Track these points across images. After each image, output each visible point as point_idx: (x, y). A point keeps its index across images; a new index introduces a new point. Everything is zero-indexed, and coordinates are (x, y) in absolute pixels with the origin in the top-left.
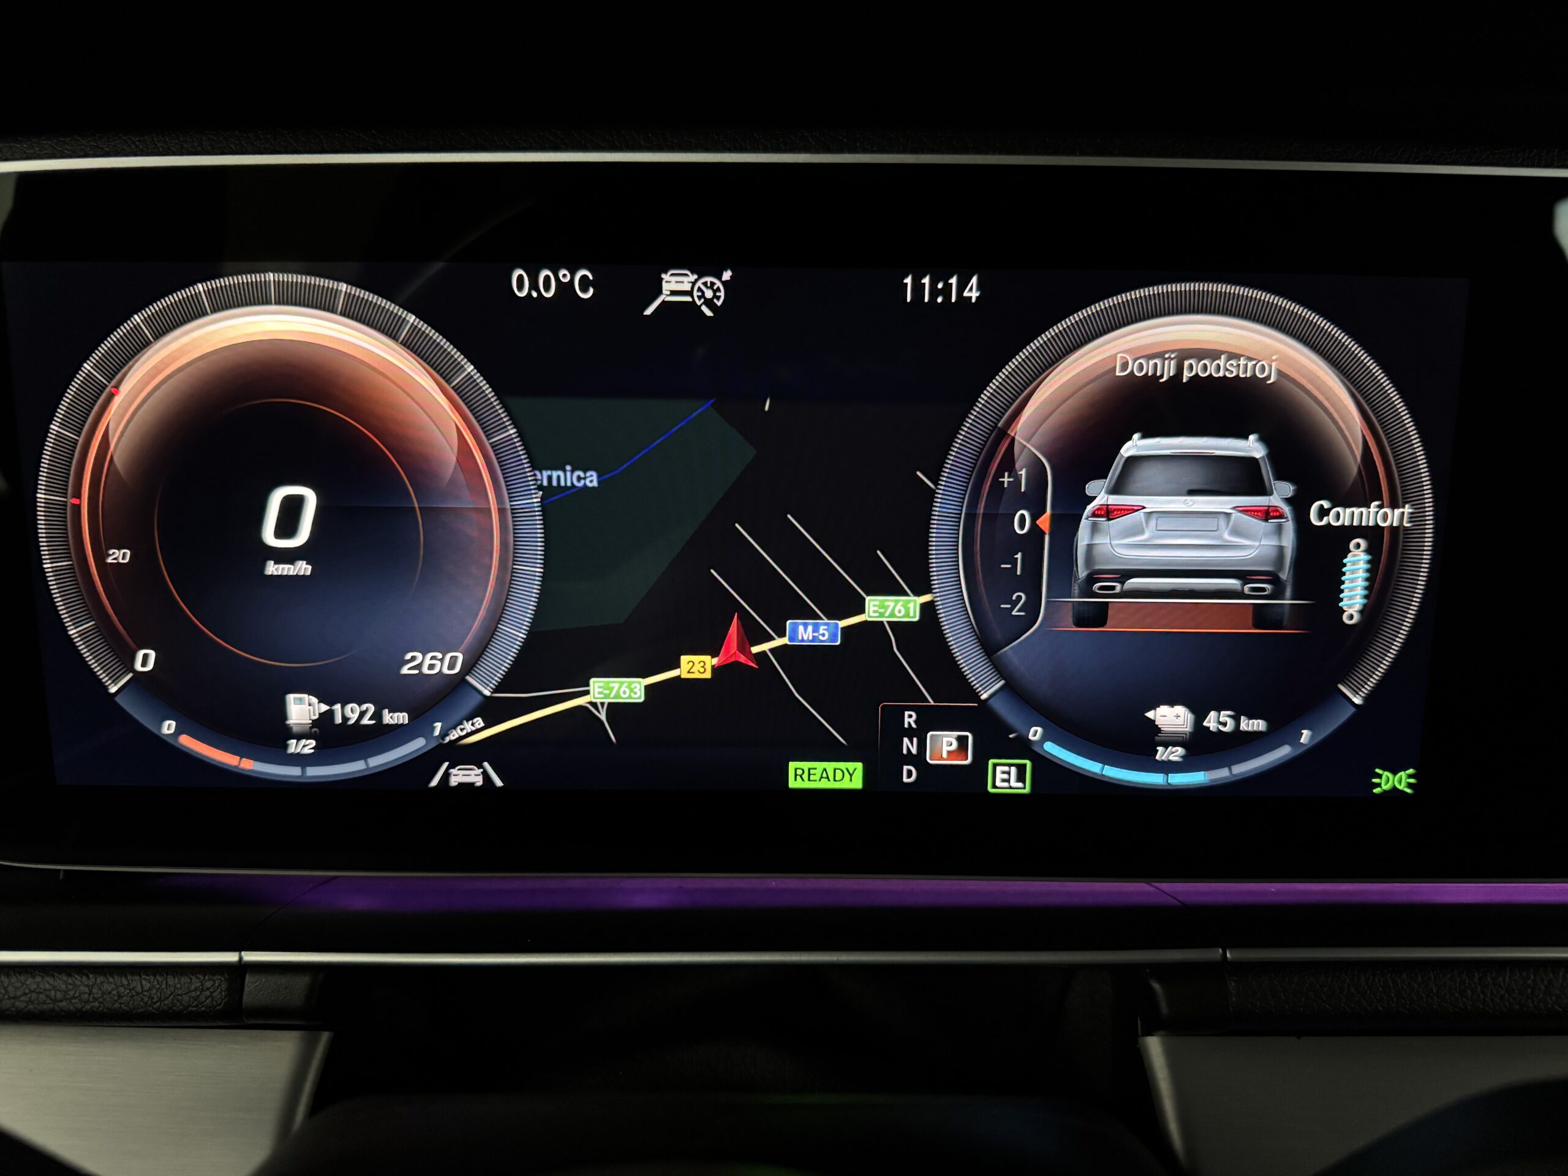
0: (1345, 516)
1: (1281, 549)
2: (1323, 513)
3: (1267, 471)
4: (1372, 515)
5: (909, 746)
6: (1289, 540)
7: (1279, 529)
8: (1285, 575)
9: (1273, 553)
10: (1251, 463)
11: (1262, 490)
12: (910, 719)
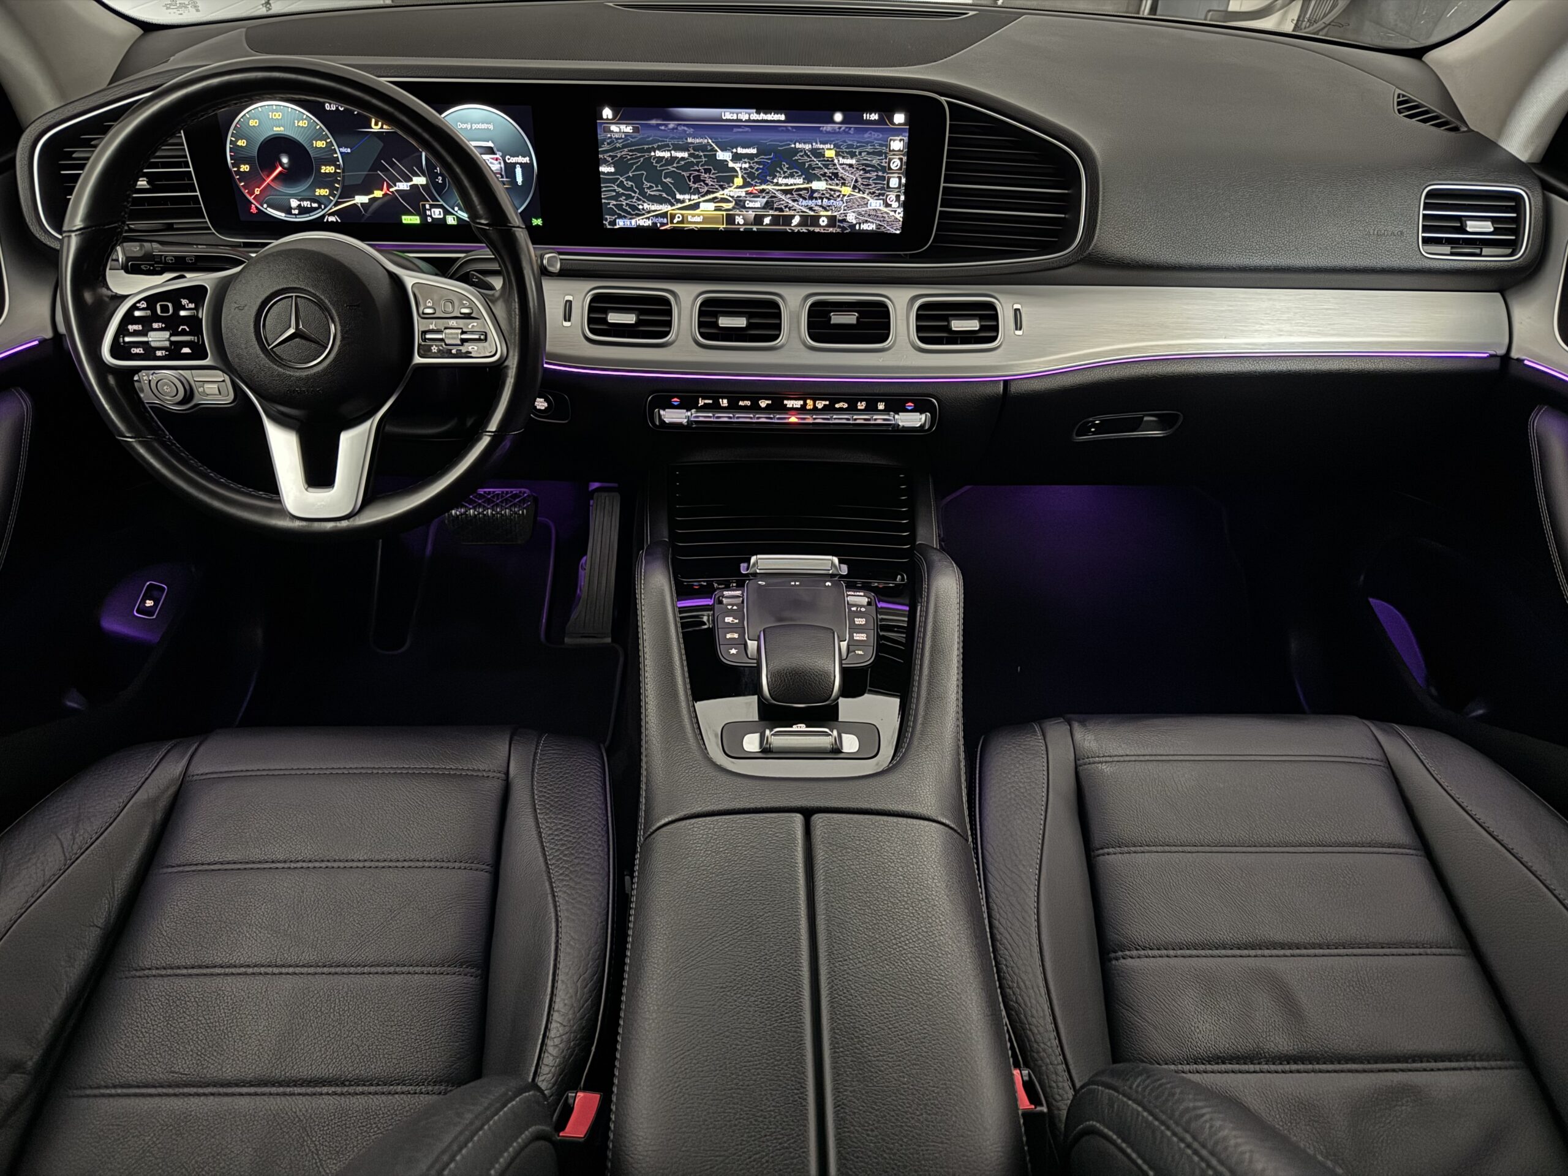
0: (513, 160)
1: (501, 168)
2: (509, 159)
3: (495, 150)
4: (520, 159)
5: (428, 213)
6: (503, 165)
7: (500, 163)
8: (503, 173)
9: (499, 168)
10: (491, 148)
11: (494, 153)
12: (427, 207)
